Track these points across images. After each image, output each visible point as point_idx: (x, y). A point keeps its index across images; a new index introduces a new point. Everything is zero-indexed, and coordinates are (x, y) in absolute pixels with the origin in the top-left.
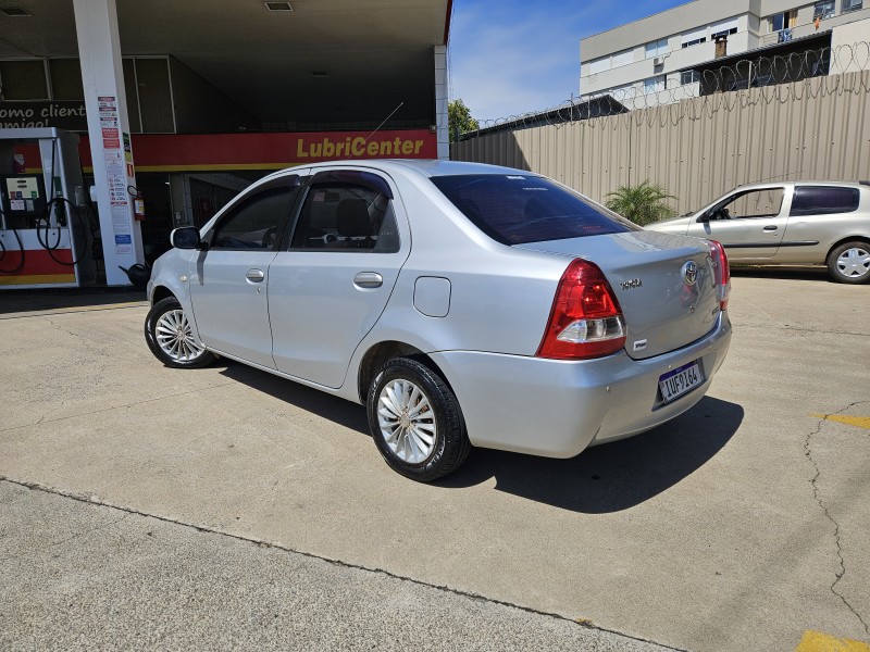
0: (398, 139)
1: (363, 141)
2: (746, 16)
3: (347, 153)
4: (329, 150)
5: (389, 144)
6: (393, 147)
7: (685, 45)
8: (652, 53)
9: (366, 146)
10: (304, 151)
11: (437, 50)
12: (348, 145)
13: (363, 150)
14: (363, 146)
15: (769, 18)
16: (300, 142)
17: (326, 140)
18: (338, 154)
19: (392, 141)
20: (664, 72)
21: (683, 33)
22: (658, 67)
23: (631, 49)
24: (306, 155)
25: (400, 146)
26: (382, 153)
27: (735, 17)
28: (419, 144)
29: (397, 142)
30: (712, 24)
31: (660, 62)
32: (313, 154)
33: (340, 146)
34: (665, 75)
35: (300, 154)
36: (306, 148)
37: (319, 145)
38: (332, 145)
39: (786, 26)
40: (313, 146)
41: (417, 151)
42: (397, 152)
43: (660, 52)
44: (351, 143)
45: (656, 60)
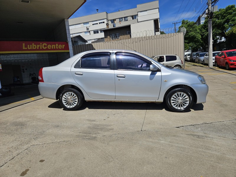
0: (57, 44)
1: (46, 45)
2: (106, 19)
3: (41, 48)
4: (34, 47)
5: (54, 46)
6: (56, 46)
7: (93, 24)
8: (85, 25)
9: (47, 46)
10: (25, 47)
11: (65, 20)
12: (41, 46)
13: (46, 47)
14: (46, 46)
15: (110, 20)
16: (24, 44)
17: (33, 44)
18: (38, 48)
19: (55, 45)
20: (89, 30)
21: (92, 21)
22: (88, 29)
23: (80, 24)
24: (26, 48)
25: (58, 47)
26: (52, 48)
27: (104, 19)
28: (64, 46)
29: (57, 45)
30: (99, 20)
31: (88, 28)
32: (29, 48)
33: (38, 46)
34: (90, 31)
35: (24, 48)
36: (26, 46)
37: (31, 46)
38: (35, 46)
39: (114, 23)
40: (28, 46)
41: (63, 48)
42: (57, 48)
43: (87, 25)
44: (42, 45)
45: (87, 27)
